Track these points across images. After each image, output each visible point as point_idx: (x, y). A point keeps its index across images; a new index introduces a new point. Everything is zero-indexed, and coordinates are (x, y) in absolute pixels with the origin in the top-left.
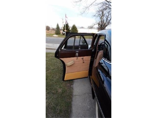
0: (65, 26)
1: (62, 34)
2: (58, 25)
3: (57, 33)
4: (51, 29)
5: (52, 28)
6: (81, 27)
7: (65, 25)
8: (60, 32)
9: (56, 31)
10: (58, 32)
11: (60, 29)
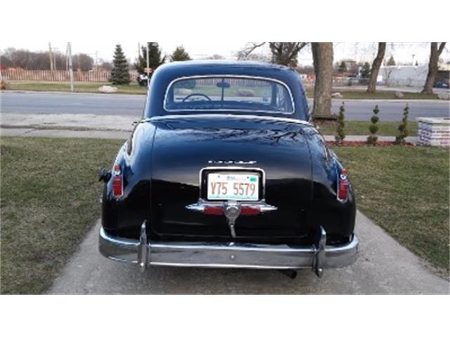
0: (145, 52)
1: (137, 83)
2: (119, 50)
3: (117, 79)
4: (98, 67)
5: (100, 64)
6: (212, 56)
7: (148, 50)
8: (128, 75)
9: (113, 74)
10: (122, 77)
11: (127, 66)
